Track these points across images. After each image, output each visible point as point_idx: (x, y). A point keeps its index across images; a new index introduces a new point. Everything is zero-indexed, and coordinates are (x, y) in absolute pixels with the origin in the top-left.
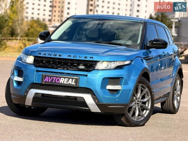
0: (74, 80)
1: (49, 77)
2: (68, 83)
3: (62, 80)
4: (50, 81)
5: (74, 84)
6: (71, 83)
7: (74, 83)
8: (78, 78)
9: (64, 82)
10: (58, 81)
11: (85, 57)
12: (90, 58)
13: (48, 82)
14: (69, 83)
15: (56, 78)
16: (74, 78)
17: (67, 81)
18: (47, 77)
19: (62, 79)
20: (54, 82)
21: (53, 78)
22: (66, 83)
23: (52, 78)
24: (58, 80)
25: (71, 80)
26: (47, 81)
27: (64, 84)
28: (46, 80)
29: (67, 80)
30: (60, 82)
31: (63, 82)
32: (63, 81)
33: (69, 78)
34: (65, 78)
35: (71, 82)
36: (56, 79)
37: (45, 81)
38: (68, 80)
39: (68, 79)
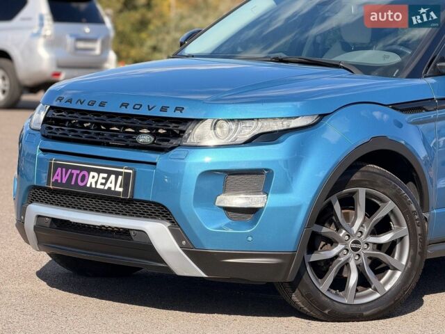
0: (120, 178)
1: (64, 170)
2: (106, 188)
3: (93, 177)
4: (64, 181)
5: (121, 190)
6: (113, 189)
7: (120, 187)
8: (131, 171)
9: (96, 183)
10: (83, 180)
11: (164, 109)
12: (177, 109)
13: (61, 184)
14: (110, 188)
15: (78, 172)
16: (120, 173)
17: (104, 181)
18: (59, 169)
19: (92, 174)
20: (73, 183)
21: (73, 171)
22: (102, 187)
23: (70, 170)
24: (83, 178)
25: (113, 177)
26: (59, 181)
27: (96, 189)
28: (56, 177)
29: (103, 178)
30: (88, 185)
31: (93, 186)
32: (95, 181)
33: (110, 173)
34: (99, 171)
35: (115, 185)
36: (78, 175)
37: (53, 180)
38: (107, 179)
39: (105, 175)
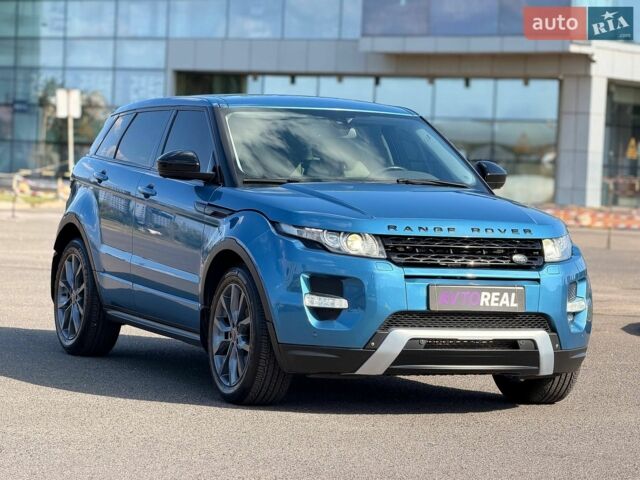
0: (513, 295)
2: (501, 305)
5: (516, 305)
6: (508, 304)
7: (515, 302)
8: (522, 288)
9: (490, 301)
14: (504, 305)
15: (469, 294)
16: (514, 291)
19: (484, 294)
20: (464, 304)
23: (459, 293)
24: (475, 299)
25: (506, 295)
27: (489, 307)
29: (496, 297)
31: (487, 304)
32: (487, 300)
33: (502, 292)
34: (491, 291)
35: (509, 301)
39: (498, 294)
